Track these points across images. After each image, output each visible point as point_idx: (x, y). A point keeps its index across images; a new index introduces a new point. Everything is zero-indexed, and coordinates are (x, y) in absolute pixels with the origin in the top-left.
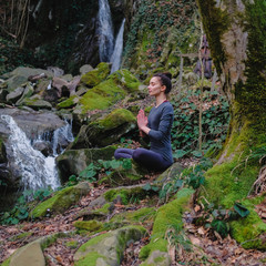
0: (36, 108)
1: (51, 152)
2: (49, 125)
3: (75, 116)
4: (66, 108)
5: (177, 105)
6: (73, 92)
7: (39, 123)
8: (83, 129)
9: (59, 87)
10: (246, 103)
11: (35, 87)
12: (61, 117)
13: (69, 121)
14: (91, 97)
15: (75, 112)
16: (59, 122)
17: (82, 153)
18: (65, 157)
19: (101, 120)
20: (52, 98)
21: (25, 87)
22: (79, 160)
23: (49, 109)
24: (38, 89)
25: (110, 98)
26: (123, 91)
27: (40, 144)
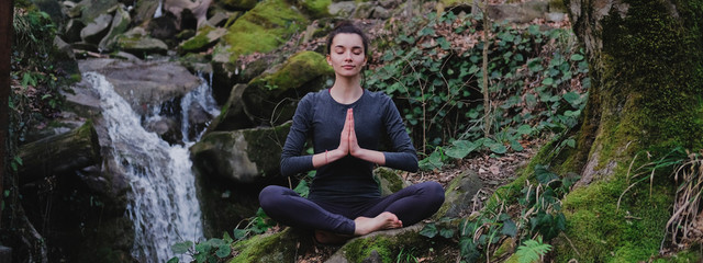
0: (140, 54)
1: (180, 137)
2: (172, 87)
3: (217, 66)
4: (196, 51)
5: (411, 40)
6: (202, 20)
7: (154, 85)
8: (237, 92)
9: (176, 11)
10: (628, 58)
11: (132, 13)
12: (192, 70)
13: (206, 76)
14: (244, 29)
15: (217, 58)
16: (189, 81)
17: (239, 137)
18: (208, 147)
19: (271, 73)
20: (164, 32)
21: (113, 14)
22: (235, 150)
23: (163, 53)
24: (139, 16)
25: (280, 30)
26: (300, 16)
27: (158, 123)
